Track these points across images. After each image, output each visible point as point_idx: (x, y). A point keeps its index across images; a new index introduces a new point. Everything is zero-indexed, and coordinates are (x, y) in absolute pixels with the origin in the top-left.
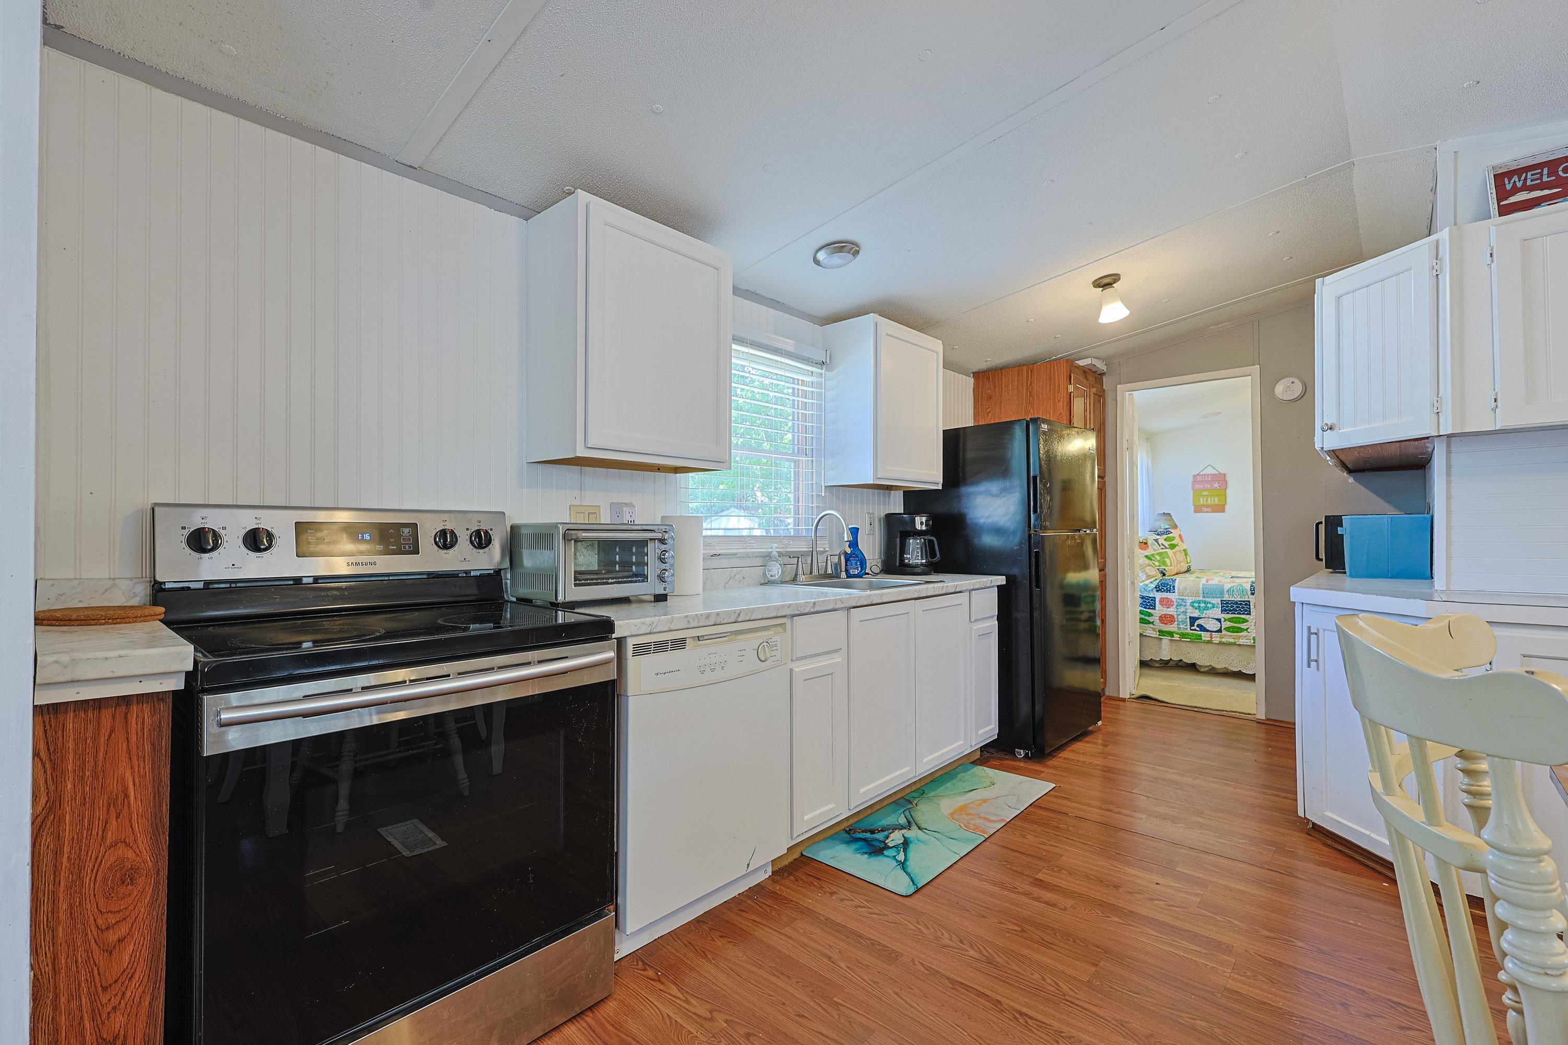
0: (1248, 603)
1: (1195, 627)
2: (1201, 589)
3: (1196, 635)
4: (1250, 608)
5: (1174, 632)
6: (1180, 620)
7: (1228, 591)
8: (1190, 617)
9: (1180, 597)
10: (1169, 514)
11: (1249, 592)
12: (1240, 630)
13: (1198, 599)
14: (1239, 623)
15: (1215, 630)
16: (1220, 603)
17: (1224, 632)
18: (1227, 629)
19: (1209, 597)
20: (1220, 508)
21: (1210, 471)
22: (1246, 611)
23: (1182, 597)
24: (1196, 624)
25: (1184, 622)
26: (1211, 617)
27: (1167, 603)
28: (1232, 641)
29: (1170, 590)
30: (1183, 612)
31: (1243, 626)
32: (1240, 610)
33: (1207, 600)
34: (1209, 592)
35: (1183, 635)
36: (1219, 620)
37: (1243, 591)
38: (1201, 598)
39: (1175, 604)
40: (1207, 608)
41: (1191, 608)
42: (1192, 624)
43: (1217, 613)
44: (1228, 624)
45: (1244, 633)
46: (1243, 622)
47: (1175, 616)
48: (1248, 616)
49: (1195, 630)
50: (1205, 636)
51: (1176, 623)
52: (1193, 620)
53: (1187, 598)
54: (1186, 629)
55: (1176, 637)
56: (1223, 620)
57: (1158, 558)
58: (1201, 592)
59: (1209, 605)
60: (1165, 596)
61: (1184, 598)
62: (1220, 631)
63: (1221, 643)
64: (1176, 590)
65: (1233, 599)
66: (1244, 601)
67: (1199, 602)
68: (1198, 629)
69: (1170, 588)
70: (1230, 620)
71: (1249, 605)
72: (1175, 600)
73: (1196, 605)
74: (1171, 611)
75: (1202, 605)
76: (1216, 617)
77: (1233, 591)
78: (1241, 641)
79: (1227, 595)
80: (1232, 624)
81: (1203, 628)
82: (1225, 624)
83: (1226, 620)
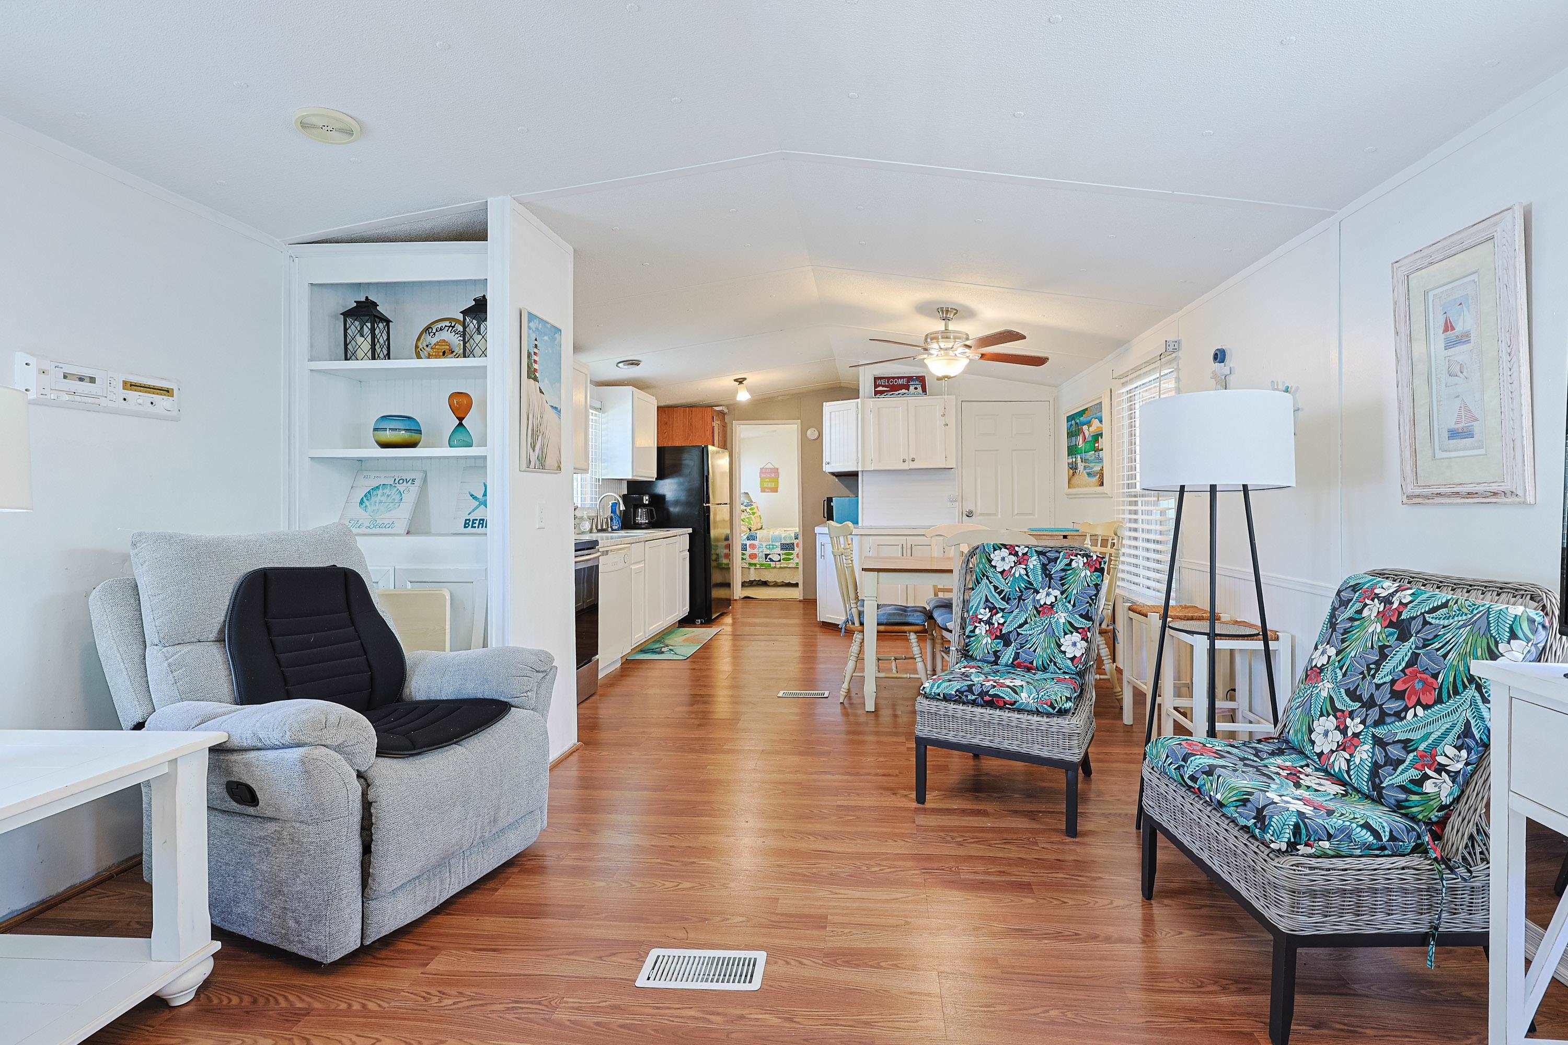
0: (793, 544)
1: (768, 560)
2: (770, 537)
3: (768, 564)
4: (794, 547)
5: (757, 564)
6: (760, 556)
7: (784, 538)
8: (765, 554)
9: (760, 543)
10: (747, 493)
11: (794, 538)
12: (790, 559)
13: (768, 543)
14: (789, 555)
15: (777, 560)
16: (780, 545)
17: (782, 561)
18: (783, 559)
19: (774, 542)
20: (775, 490)
21: (769, 466)
24: (768, 558)
25: (762, 557)
26: (775, 553)
27: (753, 546)
28: (786, 565)
29: (755, 539)
30: (761, 551)
31: (791, 557)
32: (790, 548)
34: (774, 539)
35: (762, 565)
36: (779, 555)
37: (791, 538)
38: (770, 543)
39: (757, 547)
40: (773, 548)
41: (765, 549)
42: (766, 558)
43: (778, 550)
44: (784, 556)
45: (792, 561)
46: (791, 555)
47: (758, 554)
48: (794, 551)
50: (773, 564)
51: (758, 558)
52: (767, 555)
54: (763, 561)
55: (758, 566)
56: (781, 554)
57: (747, 520)
58: (770, 539)
59: (775, 547)
60: (752, 543)
61: (762, 543)
62: (780, 561)
63: (780, 568)
64: (758, 539)
65: (786, 543)
66: (791, 543)
67: (769, 545)
70: (785, 554)
72: (757, 545)
73: (768, 547)
74: (755, 551)
75: (771, 547)
76: (778, 553)
77: (787, 538)
78: (790, 566)
79: (783, 541)
80: (786, 556)
81: (771, 560)
82: (783, 557)
83: (783, 554)
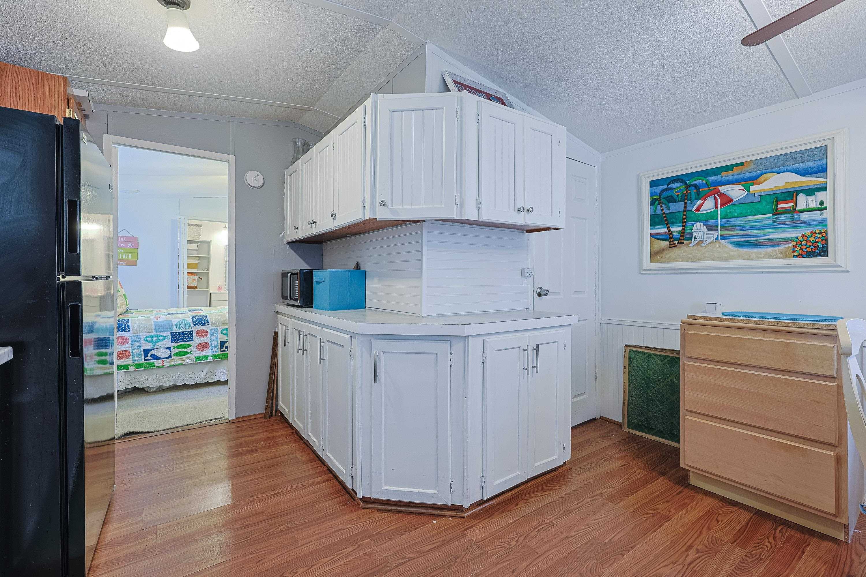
0: (191, 333)
1: (149, 357)
2: (153, 326)
3: (150, 363)
4: (193, 336)
5: (129, 365)
6: (135, 353)
7: (176, 325)
8: (144, 350)
9: (135, 335)
11: (192, 325)
12: (186, 353)
13: (151, 334)
14: (185, 348)
15: (166, 356)
16: (170, 335)
17: (173, 357)
18: (176, 354)
19: (161, 332)
20: (135, 262)
22: (190, 338)
23: (137, 334)
24: (149, 355)
25: (138, 355)
26: (163, 347)
27: (123, 341)
28: (180, 362)
29: (125, 329)
30: (138, 346)
31: (188, 350)
32: (185, 338)
33: (159, 334)
34: (160, 327)
35: (138, 366)
36: (169, 349)
37: (187, 325)
38: (153, 333)
39: (130, 341)
40: (159, 341)
41: (145, 342)
42: (146, 355)
43: (168, 343)
44: (177, 350)
45: (189, 355)
46: (188, 347)
47: (131, 351)
48: (192, 342)
49: (149, 360)
50: (158, 363)
51: (131, 356)
52: (146, 352)
53: (141, 334)
54: (141, 360)
55: (131, 369)
56: (172, 348)
58: (154, 328)
59: (161, 338)
60: (120, 335)
61: (139, 334)
62: (170, 357)
63: (171, 366)
64: (131, 329)
65: (180, 331)
66: (188, 332)
67: (152, 336)
68: (152, 358)
69: (125, 328)
70: (178, 347)
71: (192, 334)
72: (130, 338)
73: (149, 339)
74: (127, 347)
75: (155, 338)
76: (167, 346)
77: (180, 324)
78: (187, 362)
79: (176, 328)
80: (180, 350)
81: (155, 357)
82: (174, 351)
83: (174, 348)
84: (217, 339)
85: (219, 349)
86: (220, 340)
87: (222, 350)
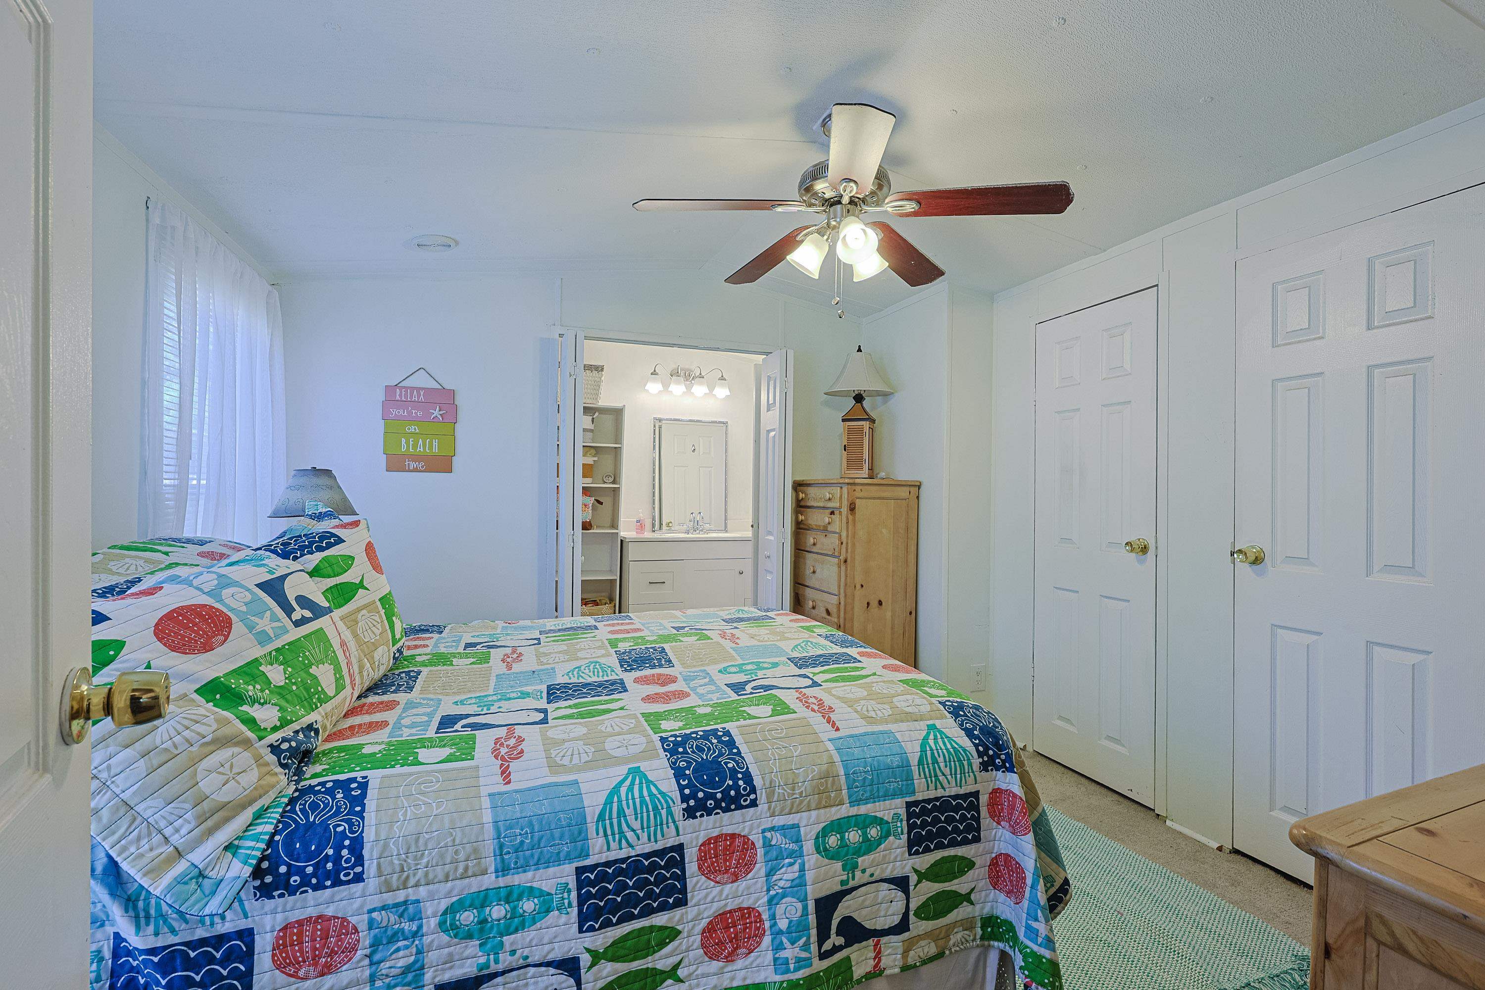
0: (675, 857)
2: (489, 831)
4: (682, 878)
7: (601, 818)
9: (390, 898)
10: (328, 473)
11: (678, 809)
13: (475, 884)
14: (647, 950)
16: (573, 885)
19: (524, 868)
21: (421, 381)
22: (671, 890)
23: (401, 896)
26: (536, 958)
29: (338, 868)
30: (407, 970)
31: (662, 960)
32: (650, 895)
33: (517, 879)
34: (521, 840)
36: (571, 965)
37: (654, 811)
38: (489, 880)
39: (365, 939)
40: (515, 922)
41: (445, 938)
43: (562, 932)
46: (662, 944)
48: (678, 913)
53: (423, 891)
56: (585, 960)
58: (489, 847)
59: (528, 906)
60: (311, 912)
61: (411, 893)
64: (370, 867)
65: (622, 854)
66: (660, 853)
67: (481, 900)
69: (337, 858)
70: (614, 953)
71: (681, 864)
72: (360, 921)
73: (468, 917)
75: (497, 912)
76: (557, 954)
77: (621, 813)
79: (601, 840)
83: (596, 957)
84: (800, 883)
85: (814, 947)
86: (814, 891)
87: (828, 945)
